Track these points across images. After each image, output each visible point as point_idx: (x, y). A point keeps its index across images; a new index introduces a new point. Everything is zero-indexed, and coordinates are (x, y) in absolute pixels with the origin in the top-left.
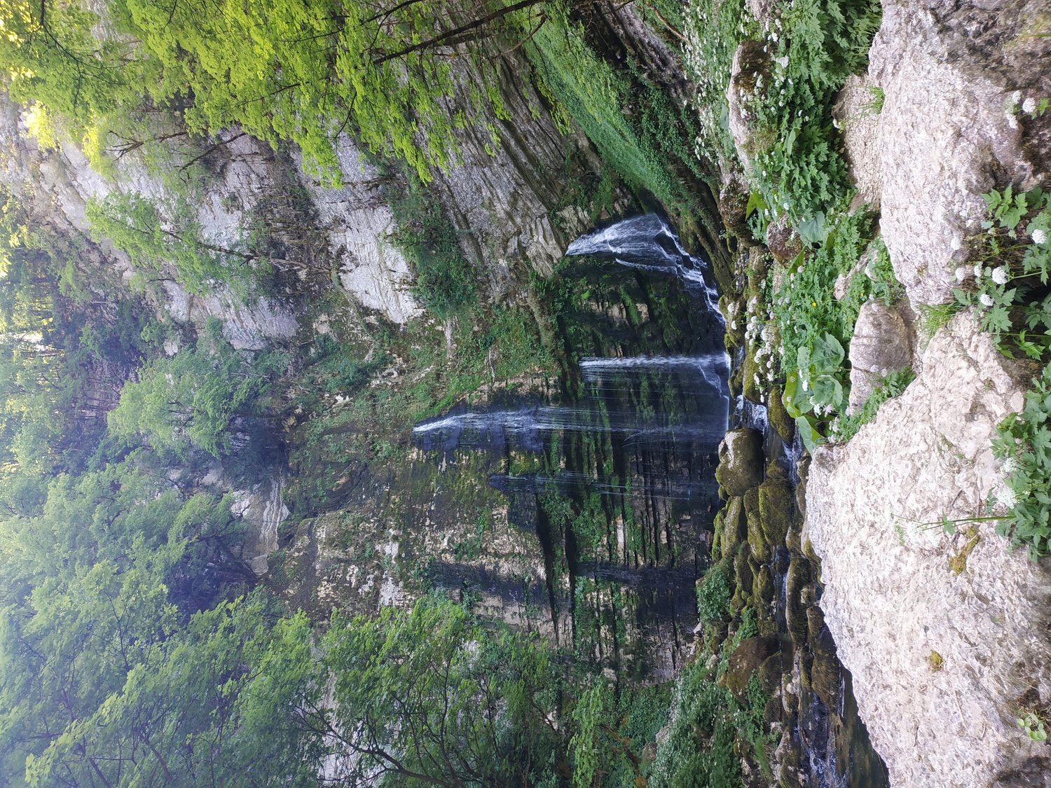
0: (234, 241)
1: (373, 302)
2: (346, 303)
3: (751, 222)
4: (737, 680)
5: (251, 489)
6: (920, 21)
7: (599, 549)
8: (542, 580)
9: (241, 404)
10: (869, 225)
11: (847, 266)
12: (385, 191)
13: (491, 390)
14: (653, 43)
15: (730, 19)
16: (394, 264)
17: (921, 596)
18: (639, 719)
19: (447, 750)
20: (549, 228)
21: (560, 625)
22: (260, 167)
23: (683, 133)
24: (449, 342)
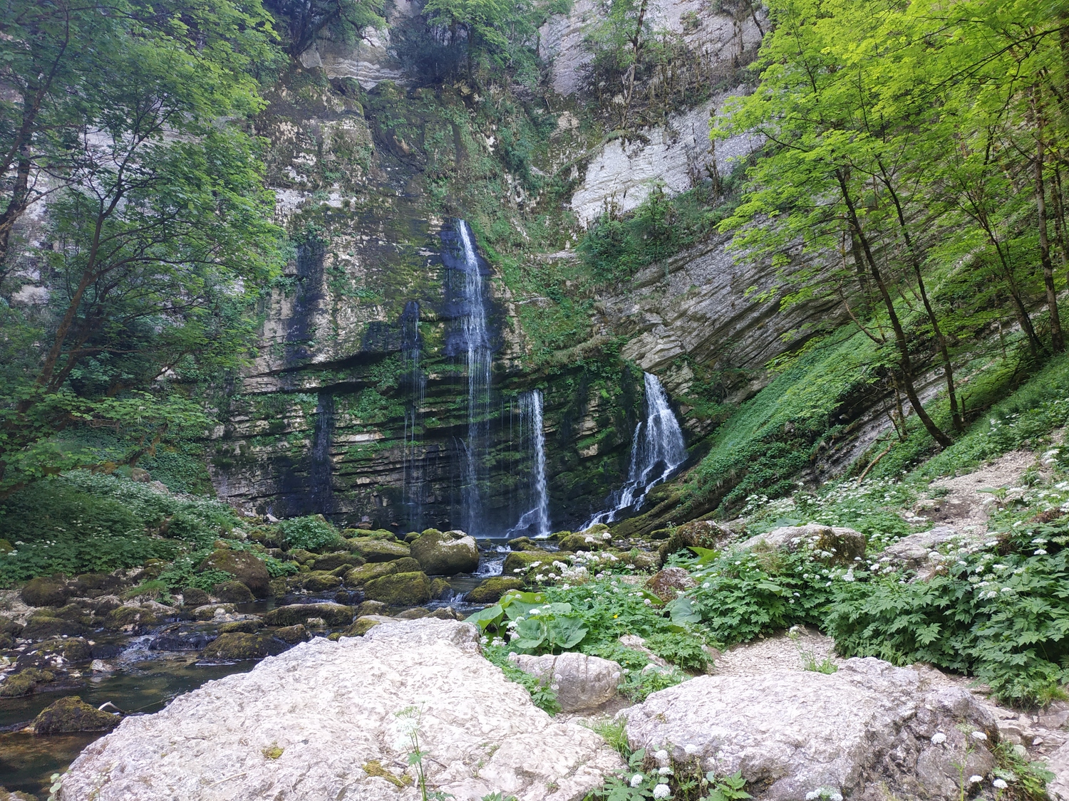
0: (652, 25)
1: (592, 174)
2: (590, 146)
3: (684, 551)
4: (224, 559)
5: (392, 48)
6: (905, 703)
7: (347, 416)
8: (311, 359)
9: (482, 35)
10: (694, 666)
11: (653, 646)
12: (706, 184)
13: (506, 301)
14: (855, 450)
15: (884, 523)
16: (632, 195)
17: (338, 735)
18: (173, 463)
19: (126, 266)
20: (671, 354)
21: (265, 379)
22: (729, 53)
23: (767, 483)
24: (554, 255)
